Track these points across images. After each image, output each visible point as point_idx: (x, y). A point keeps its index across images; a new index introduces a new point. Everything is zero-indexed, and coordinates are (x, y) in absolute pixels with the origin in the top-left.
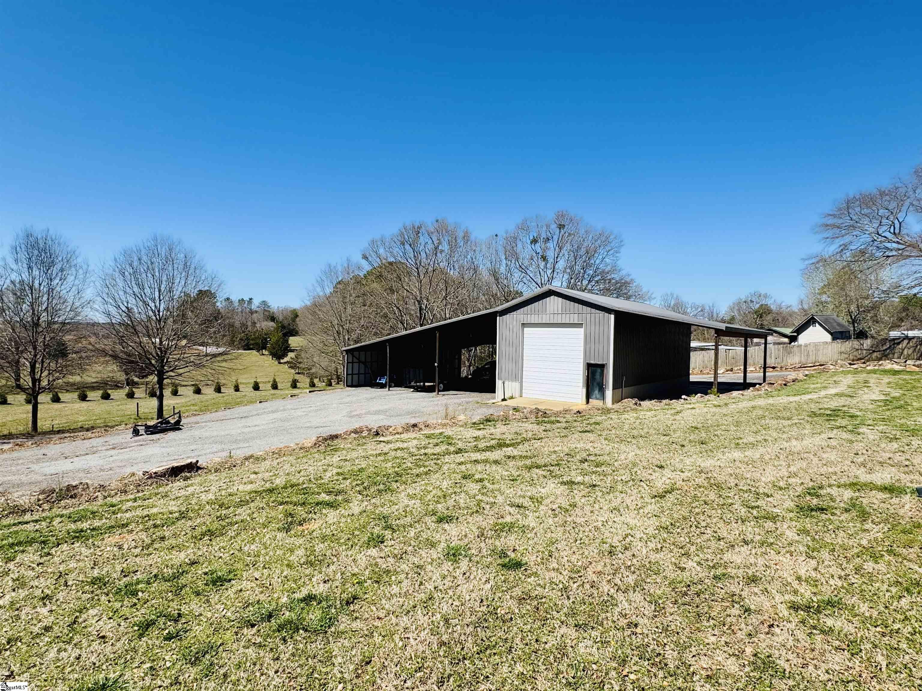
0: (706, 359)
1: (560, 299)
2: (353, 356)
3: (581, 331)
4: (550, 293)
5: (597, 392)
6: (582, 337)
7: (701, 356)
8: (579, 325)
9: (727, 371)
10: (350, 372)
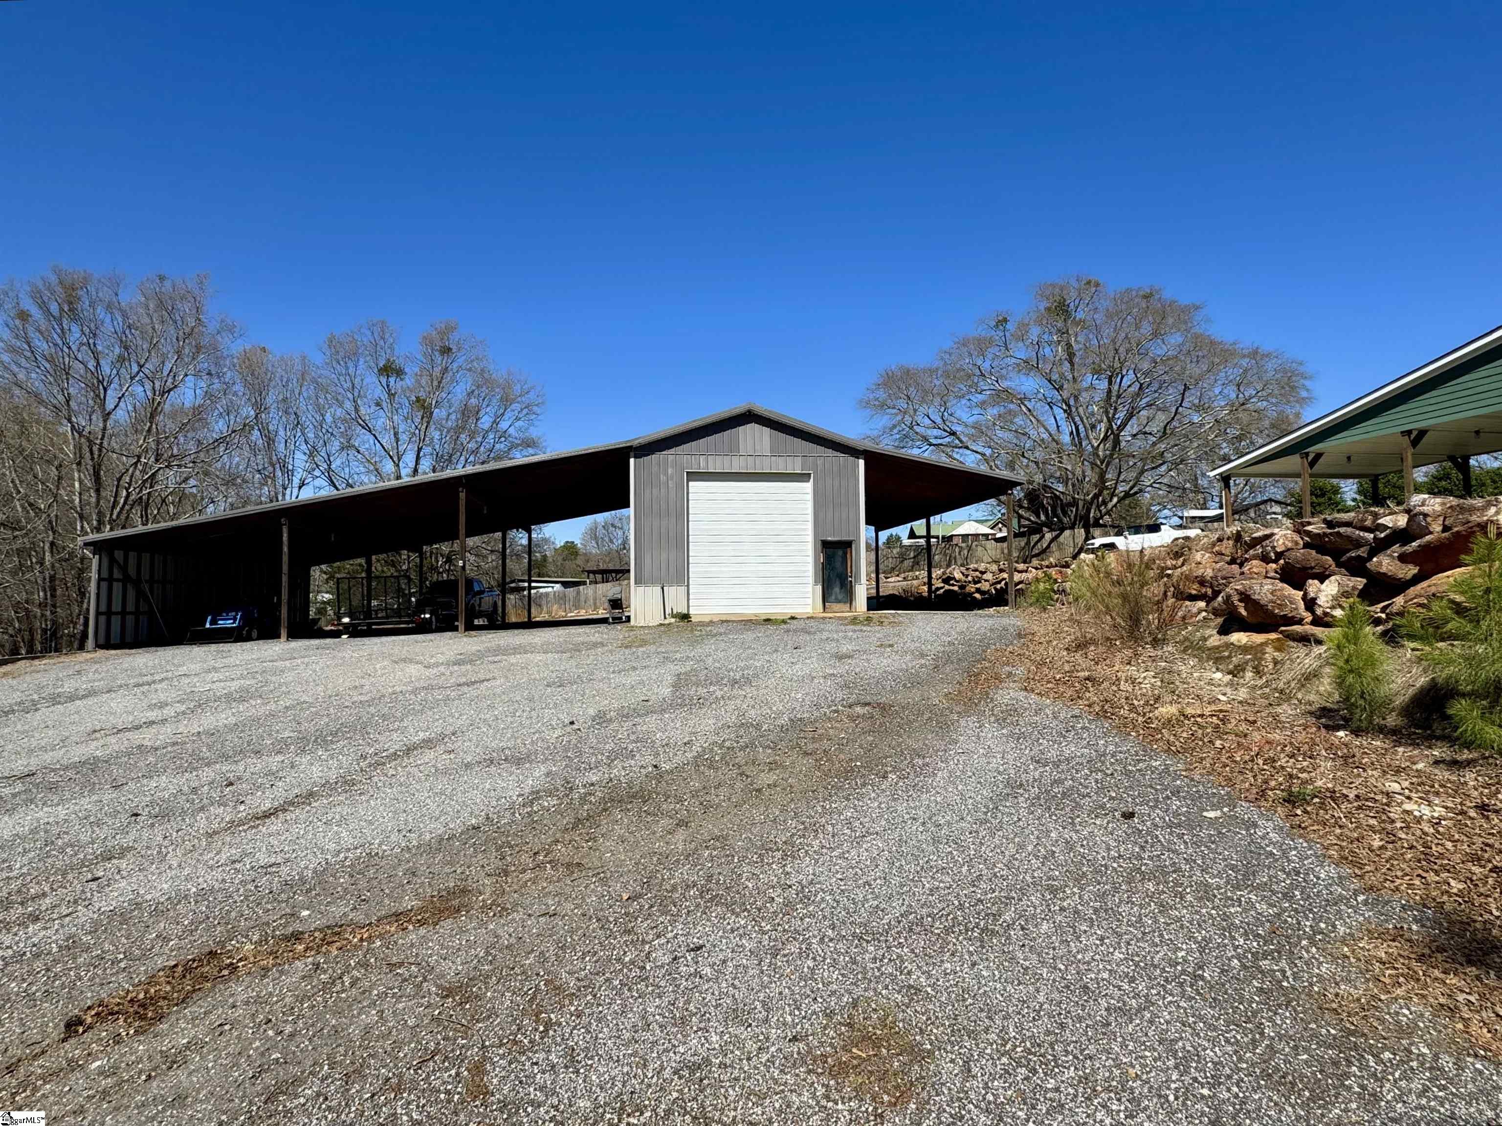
1: (766, 431)
2: (112, 561)
3: (808, 487)
4: (748, 417)
5: (837, 589)
6: (810, 497)
8: (802, 477)
10: (103, 608)
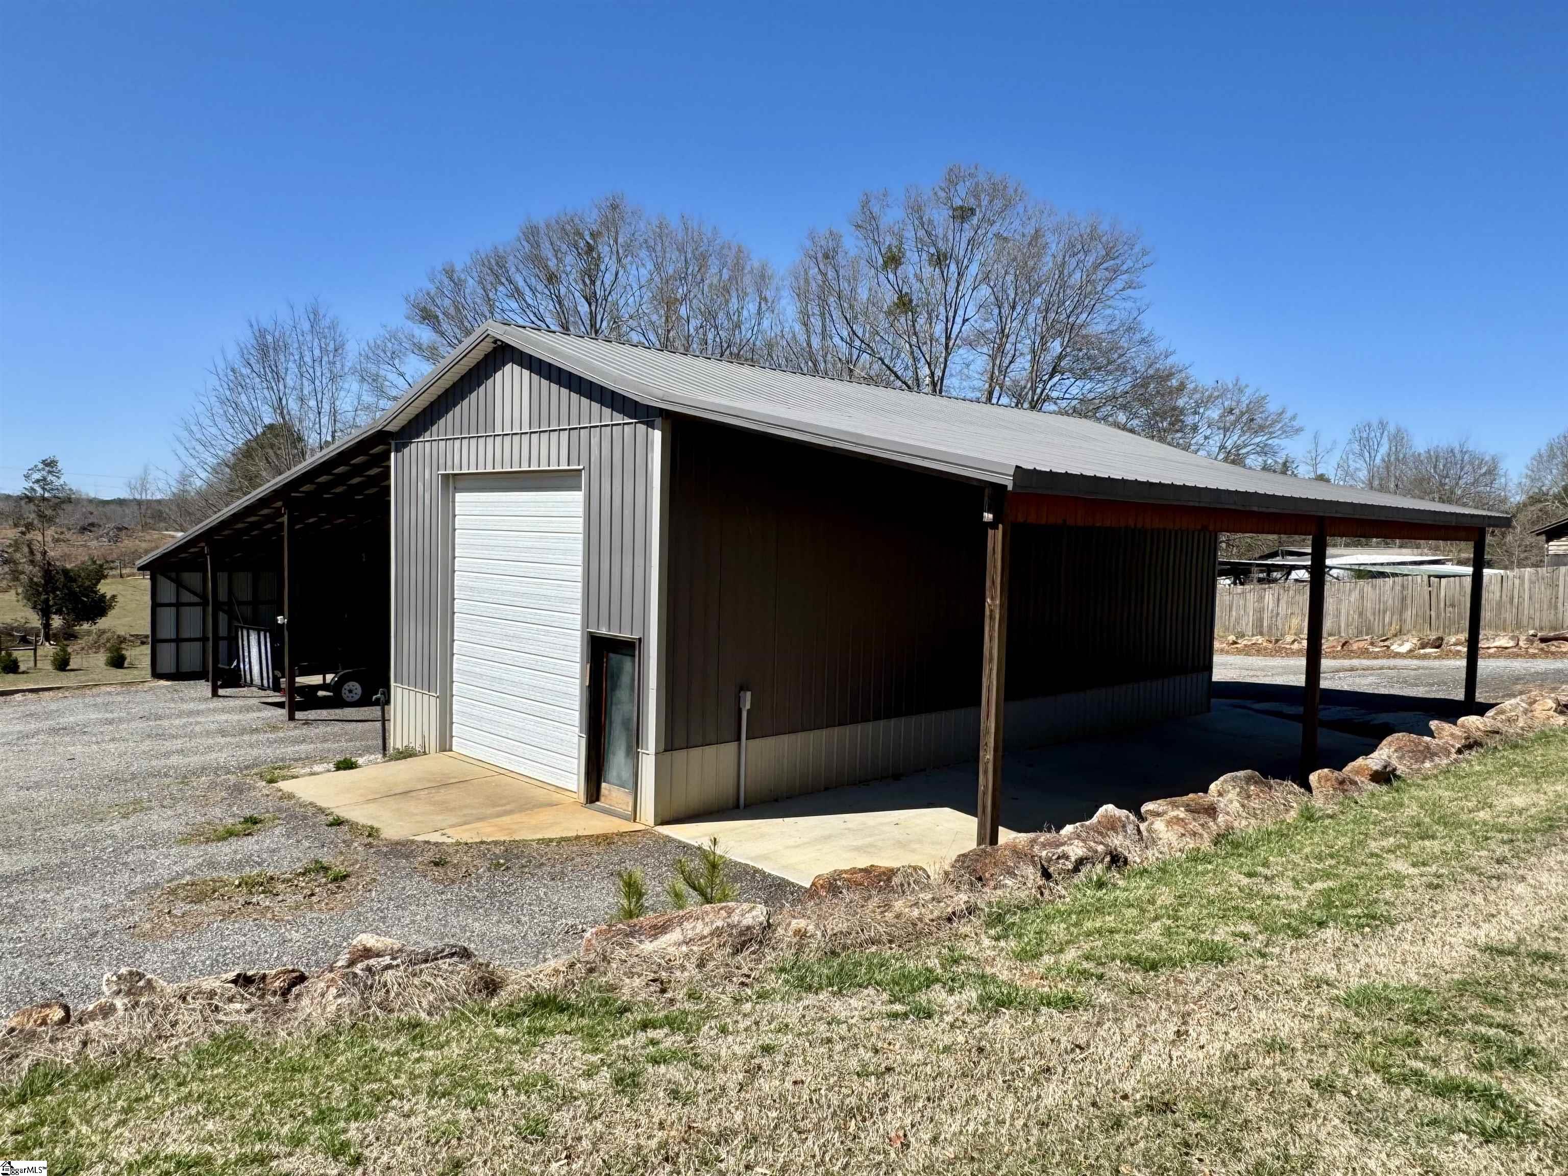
0: (1368, 605)
2: (180, 585)
3: (580, 502)
5: (621, 754)
6: (581, 525)
7: (1355, 595)
8: (573, 479)
9: (1423, 646)
10: (169, 634)
